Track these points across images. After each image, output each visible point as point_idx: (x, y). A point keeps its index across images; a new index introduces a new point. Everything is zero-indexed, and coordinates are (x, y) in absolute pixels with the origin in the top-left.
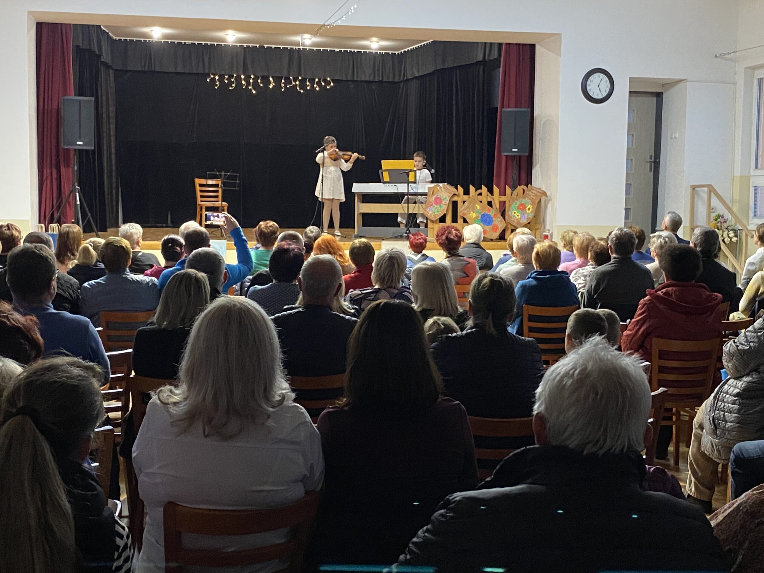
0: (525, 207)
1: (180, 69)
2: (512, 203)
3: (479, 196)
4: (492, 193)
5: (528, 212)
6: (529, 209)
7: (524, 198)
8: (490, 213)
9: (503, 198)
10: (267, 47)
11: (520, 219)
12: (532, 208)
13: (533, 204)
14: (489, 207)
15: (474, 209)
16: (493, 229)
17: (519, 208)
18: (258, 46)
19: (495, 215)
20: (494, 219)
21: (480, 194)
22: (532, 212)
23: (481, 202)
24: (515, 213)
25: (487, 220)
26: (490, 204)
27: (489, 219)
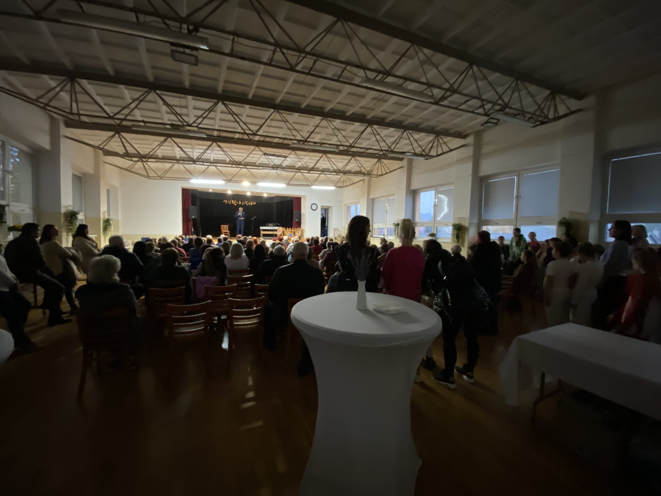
1: (216, 199)
2: (296, 232)
3: (289, 230)
4: (292, 229)
7: (299, 231)
13: (301, 232)
15: (288, 233)
22: (301, 234)
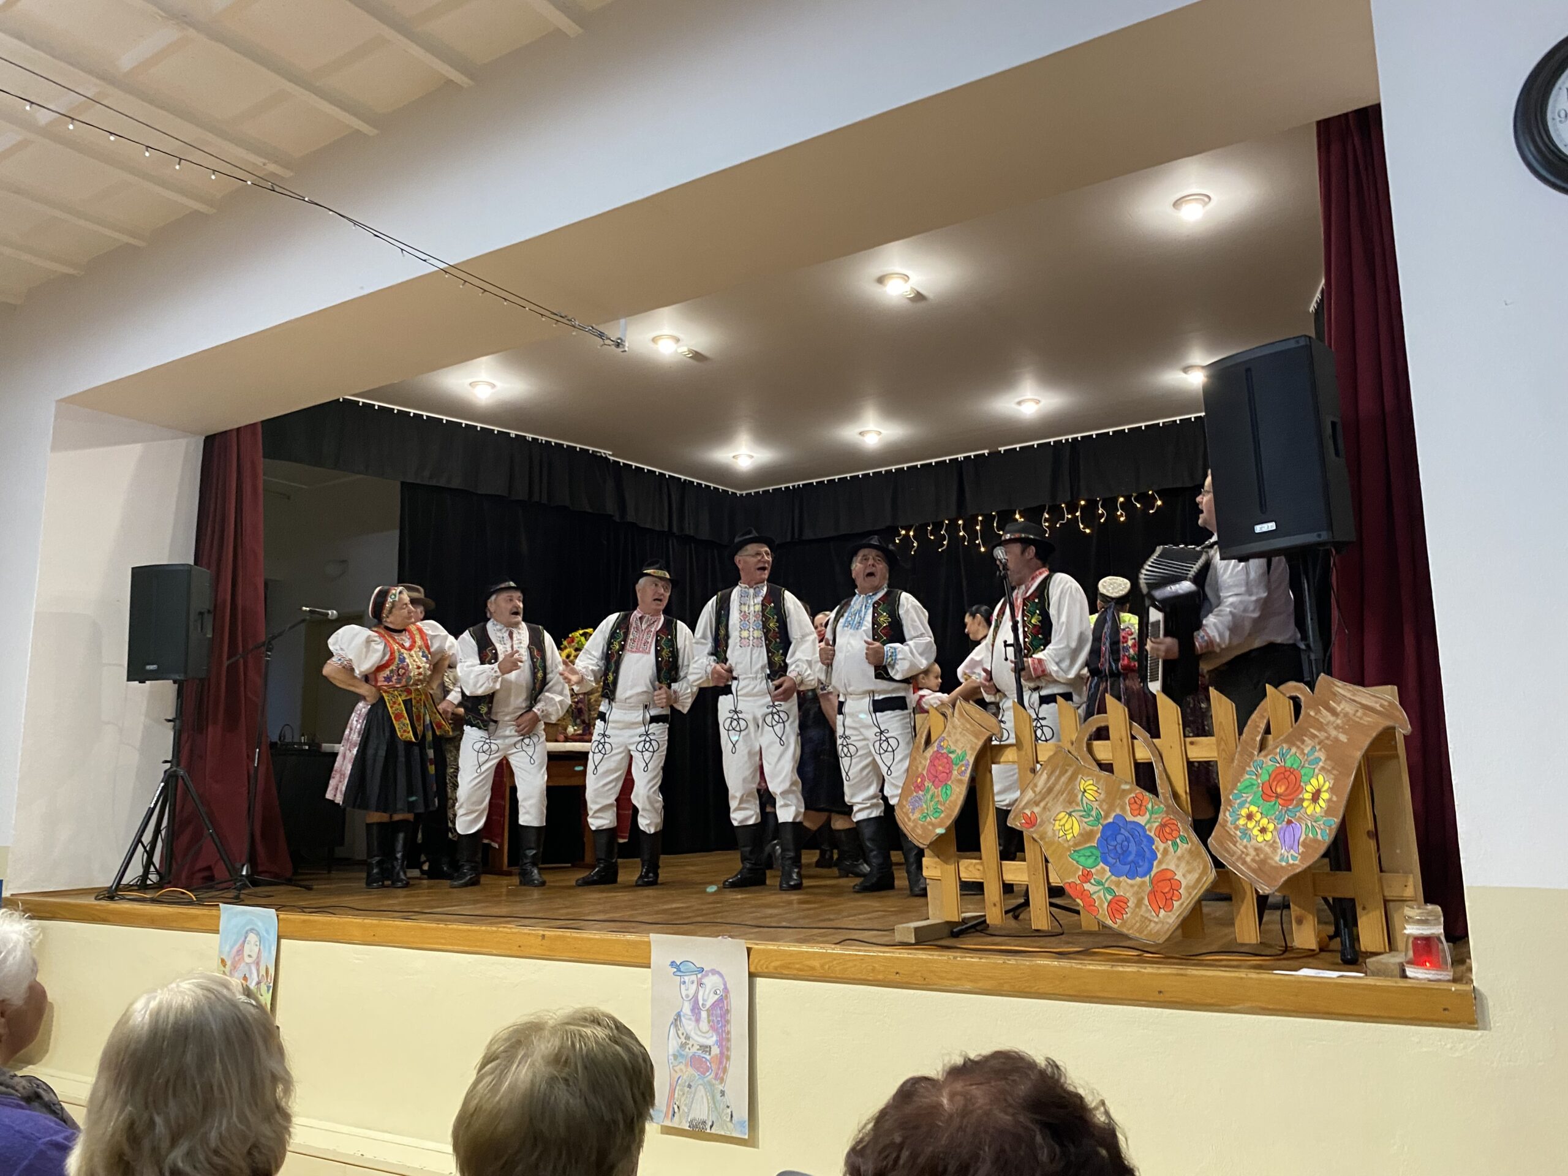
0: (1296, 787)
3: (1097, 744)
4: (1154, 730)
5: (1310, 809)
6: (1316, 796)
7: (1294, 739)
8: (1141, 820)
9: (1202, 750)
10: (1005, 451)
11: (1272, 845)
12: (1331, 790)
13: (1335, 768)
14: (1139, 790)
15: (1072, 799)
16: (1153, 894)
17: (1268, 793)
18: (986, 452)
19: (1163, 826)
20: (1159, 846)
21: (1102, 734)
22: (1328, 812)
23: (1107, 767)
24: (1250, 817)
25: (1126, 852)
26: (1145, 776)
27: (1138, 844)
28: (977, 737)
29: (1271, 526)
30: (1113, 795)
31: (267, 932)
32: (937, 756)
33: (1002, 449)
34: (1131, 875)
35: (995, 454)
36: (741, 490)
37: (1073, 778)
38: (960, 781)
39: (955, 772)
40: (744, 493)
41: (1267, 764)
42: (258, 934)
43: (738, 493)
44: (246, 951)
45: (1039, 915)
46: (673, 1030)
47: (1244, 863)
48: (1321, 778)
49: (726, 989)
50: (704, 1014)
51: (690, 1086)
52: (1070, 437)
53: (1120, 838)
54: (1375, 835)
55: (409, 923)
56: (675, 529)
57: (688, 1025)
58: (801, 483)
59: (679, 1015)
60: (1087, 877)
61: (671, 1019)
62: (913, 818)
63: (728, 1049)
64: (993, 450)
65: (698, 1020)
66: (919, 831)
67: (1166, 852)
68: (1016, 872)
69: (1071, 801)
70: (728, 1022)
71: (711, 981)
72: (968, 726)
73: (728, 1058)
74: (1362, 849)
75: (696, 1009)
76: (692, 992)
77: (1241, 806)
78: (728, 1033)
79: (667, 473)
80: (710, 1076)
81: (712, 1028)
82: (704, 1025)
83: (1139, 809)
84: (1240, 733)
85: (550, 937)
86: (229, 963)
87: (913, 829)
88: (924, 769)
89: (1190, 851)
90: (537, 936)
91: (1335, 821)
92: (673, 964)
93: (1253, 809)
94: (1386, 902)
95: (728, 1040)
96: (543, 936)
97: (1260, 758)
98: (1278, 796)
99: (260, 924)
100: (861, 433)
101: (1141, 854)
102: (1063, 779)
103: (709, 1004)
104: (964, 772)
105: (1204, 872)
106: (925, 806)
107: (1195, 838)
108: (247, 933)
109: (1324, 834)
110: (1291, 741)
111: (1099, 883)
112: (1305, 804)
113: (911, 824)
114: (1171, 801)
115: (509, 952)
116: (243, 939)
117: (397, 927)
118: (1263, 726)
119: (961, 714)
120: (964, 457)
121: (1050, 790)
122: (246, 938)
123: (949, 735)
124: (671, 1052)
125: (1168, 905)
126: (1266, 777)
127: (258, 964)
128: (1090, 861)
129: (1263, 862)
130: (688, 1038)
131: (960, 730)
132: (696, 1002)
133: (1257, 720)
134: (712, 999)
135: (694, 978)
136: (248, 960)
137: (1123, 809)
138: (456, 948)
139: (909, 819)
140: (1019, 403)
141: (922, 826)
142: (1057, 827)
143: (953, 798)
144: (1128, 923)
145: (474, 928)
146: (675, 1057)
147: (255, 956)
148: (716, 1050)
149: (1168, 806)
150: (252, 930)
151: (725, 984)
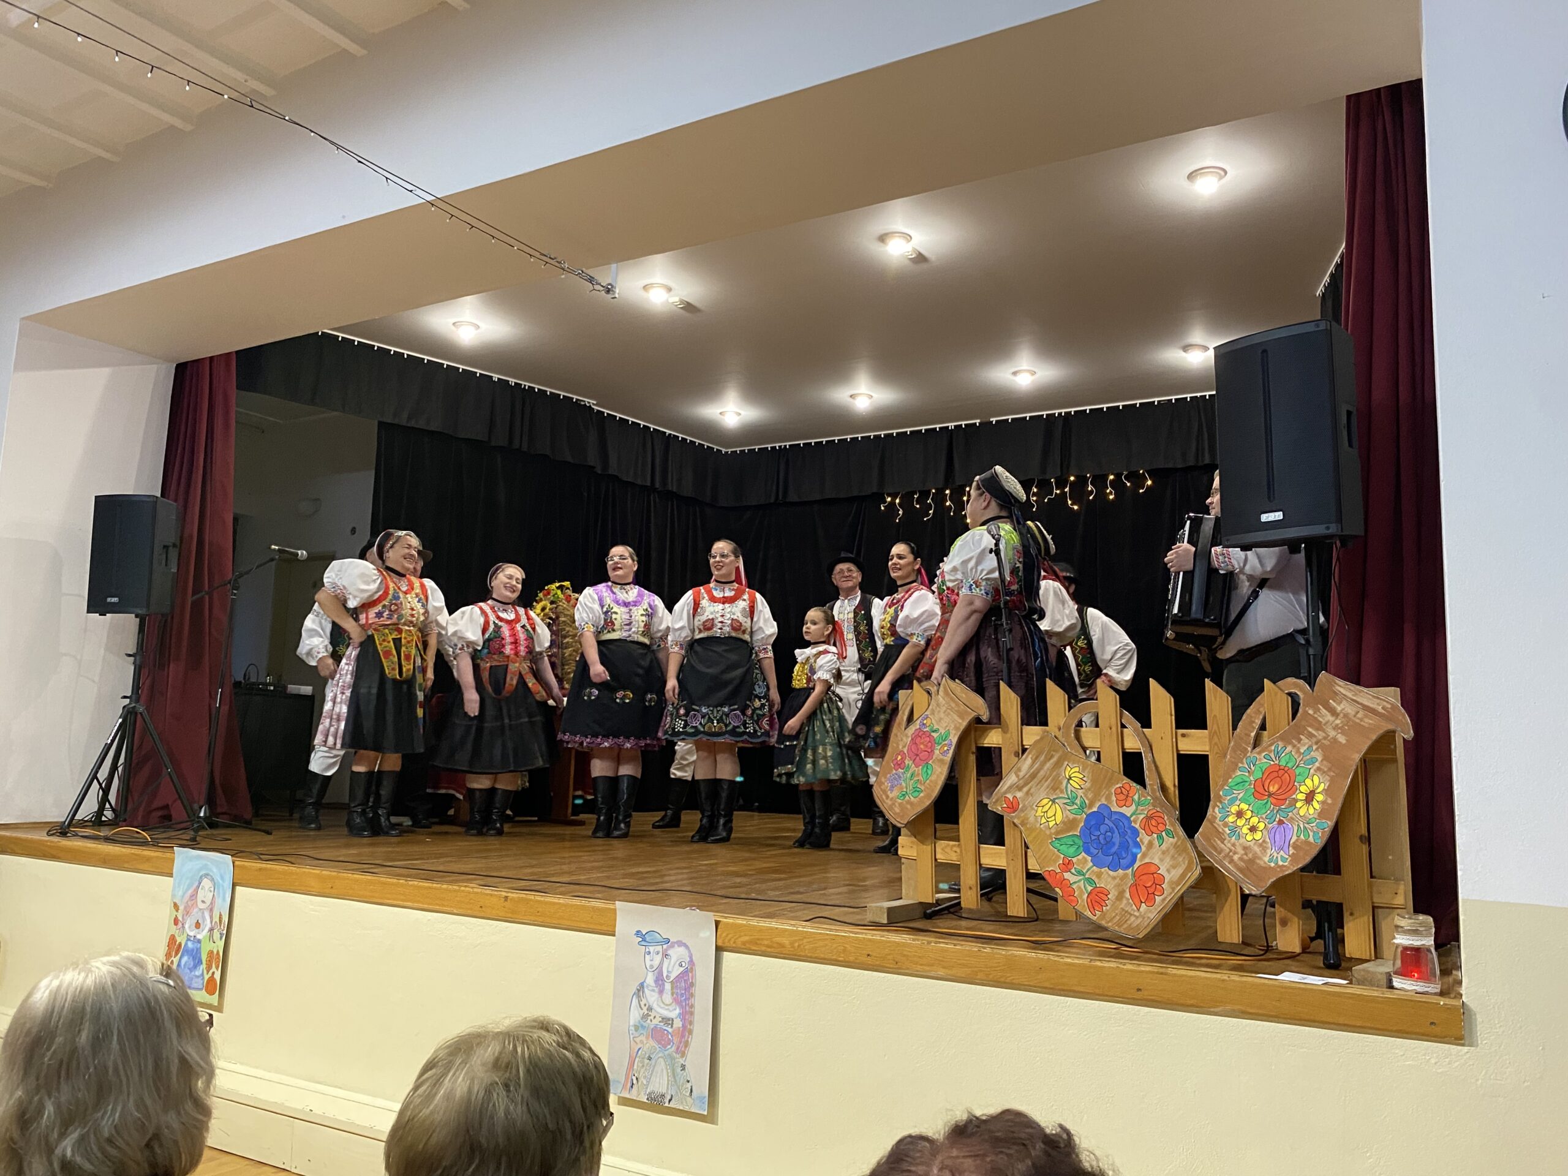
0: (1289, 787)
1: (830, 494)
2: (1234, 767)
3: (1085, 731)
4: (1145, 720)
5: (1303, 810)
6: (1310, 798)
7: (1290, 738)
8: (1127, 811)
9: (1194, 742)
11: (1262, 845)
12: (1326, 792)
13: (1332, 769)
14: (1126, 780)
16: (1135, 886)
17: (1260, 791)
19: (1149, 818)
20: (1144, 838)
22: (1322, 814)
23: (1094, 755)
24: (1240, 814)
25: (1109, 843)
26: (1133, 766)
27: (1123, 834)
28: (961, 716)
29: (1278, 516)
30: (1098, 784)
31: (222, 878)
32: (919, 734)
33: (994, 420)
34: (1113, 867)
35: (986, 424)
36: (726, 448)
37: (1058, 764)
38: (942, 761)
39: (937, 752)
40: (730, 450)
41: (1261, 762)
42: (212, 880)
43: (724, 450)
44: (201, 895)
45: (1016, 901)
46: (635, 1001)
47: (1231, 861)
48: (1316, 778)
49: (691, 962)
50: (668, 986)
51: (650, 1059)
52: (1063, 411)
53: (1103, 828)
54: (1367, 839)
55: (369, 877)
56: (657, 485)
57: (651, 997)
58: (788, 444)
59: (642, 985)
60: (1067, 865)
61: (634, 990)
62: (891, 796)
63: (691, 1023)
64: (984, 420)
65: (661, 992)
66: (897, 810)
67: (1150, 845)
68: (994, 857)
69: (1055, 787)
70: (692, 995)
71: (676, 953)
72: (953, 705)
73: (690, 1032)
74: (1353, 854)
75: (659, 980)
76: (656, 963)
77: (1232, 802)
78: (692, 1006)
79: (652, 427)
80: (671, 1049)
81: (675, 1000)
82: (668, 997)
83: (1125, 798)
84: (1235, 728)
85: (512, 899)
86: (181, 908)
87: (891, 807)
88: (904, 747)
89: (1175, 846)
90: (500, 897)
91: (1329, 824)
92: (638, 933)
93: (1244, 806)
94: (1374, 908)
95: (692, 1013)
96: (506, 897)
97: (1253, 755)
98: (1270, 795)
99: (215, 870)
100: (851, 396)
101: (1124, 846)
102: (1048, 765)
103: (673, 976)
104: (945, 753)
105: (1188, 869)
106: (904, 784)
107: (1181, 832)
108: (201, 877)
109: (1316, 837)
110: (1286, 739)
111: (1080, 873)
112: (1299, 805)
113: (889, 802)
114: (1159, 794)
115: (469, 912)
116: (196, 884)
117: (357, 880)
118: (1258, 722)
119: (946, 693)
120: (955, 426)
121: (1034, 776)
122: (200, 883)
123: (933, 713)
124: (631, 1024)
125: (1150, 899)
126: (1258, 775)
127: (211, 910)
128: (1072, 850)
129: (1252, 861)
130: (650, 1009)
131: (944, 708)
132: (661, 973)
133: (1253, 715)
134: (677, 971)
135: (659, 948)
136: (201, 906)
137: (1108, 798)
138: (416, 905)
139: (887, 797)
140: (1015, 373)
141: (900, 804)
142: (1039, 813)
143: (933, 778)
144: (1109, 916)
145: (435, 885)
146: (637, 1028)
147: (208, 903)
148: (678, 1023)
149: (1155, 798)
150: (206, 875)
151: (691, 957)
